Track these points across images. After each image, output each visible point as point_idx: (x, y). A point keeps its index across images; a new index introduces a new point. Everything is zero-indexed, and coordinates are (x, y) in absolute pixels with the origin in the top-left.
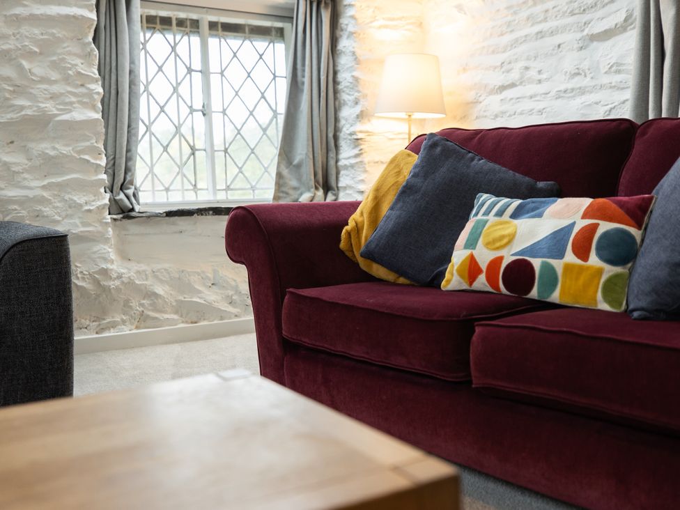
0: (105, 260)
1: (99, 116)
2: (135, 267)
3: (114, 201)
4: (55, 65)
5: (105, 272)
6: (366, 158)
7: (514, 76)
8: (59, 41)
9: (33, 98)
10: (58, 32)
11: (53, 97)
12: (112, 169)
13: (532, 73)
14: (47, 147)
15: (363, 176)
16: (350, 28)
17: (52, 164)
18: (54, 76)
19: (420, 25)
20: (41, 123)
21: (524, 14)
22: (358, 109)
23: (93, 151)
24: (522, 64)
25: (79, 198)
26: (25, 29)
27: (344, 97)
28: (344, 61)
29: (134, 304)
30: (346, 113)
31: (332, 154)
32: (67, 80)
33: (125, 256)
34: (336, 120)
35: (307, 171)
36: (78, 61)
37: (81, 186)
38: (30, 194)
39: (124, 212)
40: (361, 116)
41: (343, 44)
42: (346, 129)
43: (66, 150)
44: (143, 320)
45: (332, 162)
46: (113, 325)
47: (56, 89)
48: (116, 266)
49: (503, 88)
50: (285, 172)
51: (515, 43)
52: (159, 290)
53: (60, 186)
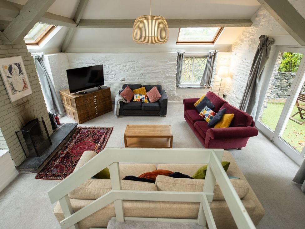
0: (175, 93)
1: (176, 76)
2: (178, 94)
3: (177, 86)
4: (171, 70)
5: (174, 94)
6: (215, 81)
7: (238, 75)
8: (172, 67)
9: (168, 74)
10: (172, 66)
11: (171, 74)
12: (177, 82)
13: (240, 76)
14: (169, 80)
15: (214, 83)
16: (216, 60)
17: (170, 82)
18: (171, 71)
19: (230, 59)
20: (169, 77)
21: (241, 66)
22: (215, 73)
23: (175, 80)
24: (239, 73)
25: (172, 86)
26: (168, 66)
27: (214, 70)
28: (214, 65)
29: (177, 98)
30: (213, 73)
31: (210, 79)
32: (173, 71)
33: (177, 93)
34: (212, 73)
35: (206, 81)
36: (174, 69)
37: (173, 84)
38: (167, 85)
39: (178, 87)
40: (215, 74)
41: (215, 62)
42: (213, 76)
43: (171, 80)
44: (178, 100)
45: (210, 80)
46: (174, 101)
47: (171, 73)
48: (176, 94)
49: (236, 76)
50: (203, 80)
51: (239, 70)
52: (181, 97)
53: (170, 84)
